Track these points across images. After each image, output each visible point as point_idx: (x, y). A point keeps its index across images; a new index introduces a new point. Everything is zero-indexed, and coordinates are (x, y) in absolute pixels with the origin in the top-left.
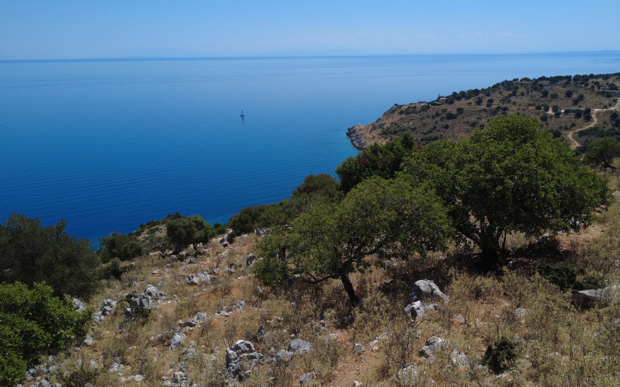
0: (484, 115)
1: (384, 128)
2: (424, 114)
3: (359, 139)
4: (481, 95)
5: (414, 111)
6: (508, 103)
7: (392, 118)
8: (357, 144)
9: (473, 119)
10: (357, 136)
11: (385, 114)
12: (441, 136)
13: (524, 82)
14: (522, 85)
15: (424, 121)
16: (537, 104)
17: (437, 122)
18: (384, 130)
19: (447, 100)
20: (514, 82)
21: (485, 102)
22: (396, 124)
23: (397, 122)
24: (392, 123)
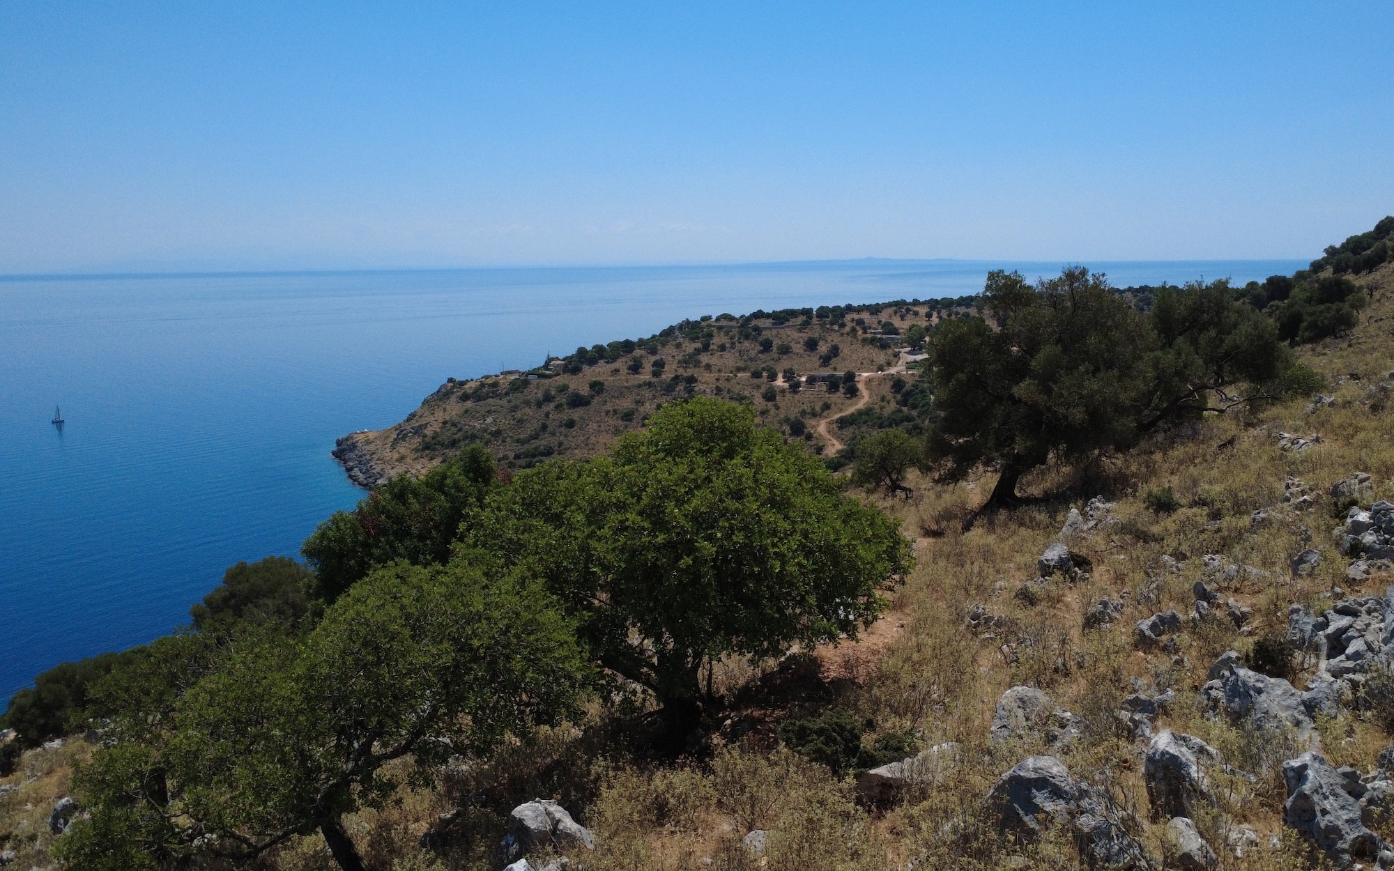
0: (647, 393)
1: (425, 436)
2: (517, 398)
3: (365, 464)
4: (638, 352)
5: (493, 392)
6: (695, 366)
7: (445, 410)
8: (361, 477)
9: (625, 405)
10: (361, 456)
11: (426, 402)
12: (560, 444)
13: (724, 323)
14: (720, 328)
15: (519, 415)
16: (753, 366)
17: (547, 415)
18: (427, 439)
19: (566, 366)
20: (703, 324)
21: (648, 367)
22: (454, 425)
23: (456, 419)
24: (445, 423)
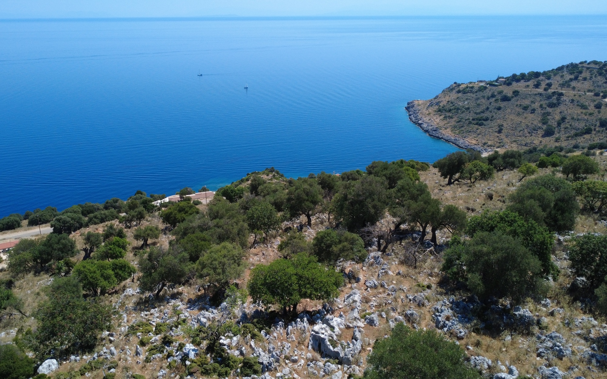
0: (538, 98)
1: (440, 106)
2: (480, 94)
3: (416, 114)
4: (541, 78)
5: (471, 91)
6: (567, 87)
7: (450, 96)
8: (414, 119)
9: (526, 103)
10: (415, 111)
11: (444, 91)
12: (492, 117)
13: (592, 66)
14: (588, 68)
15: (479, 102)
16: (597, 90)
17: (490, 103)
18: (440, 108)
19: (505, 81)
20: (580, 65)
21: (543, 85)
22: (452, 103)
23: (453, 101)
24: (448, 102)
